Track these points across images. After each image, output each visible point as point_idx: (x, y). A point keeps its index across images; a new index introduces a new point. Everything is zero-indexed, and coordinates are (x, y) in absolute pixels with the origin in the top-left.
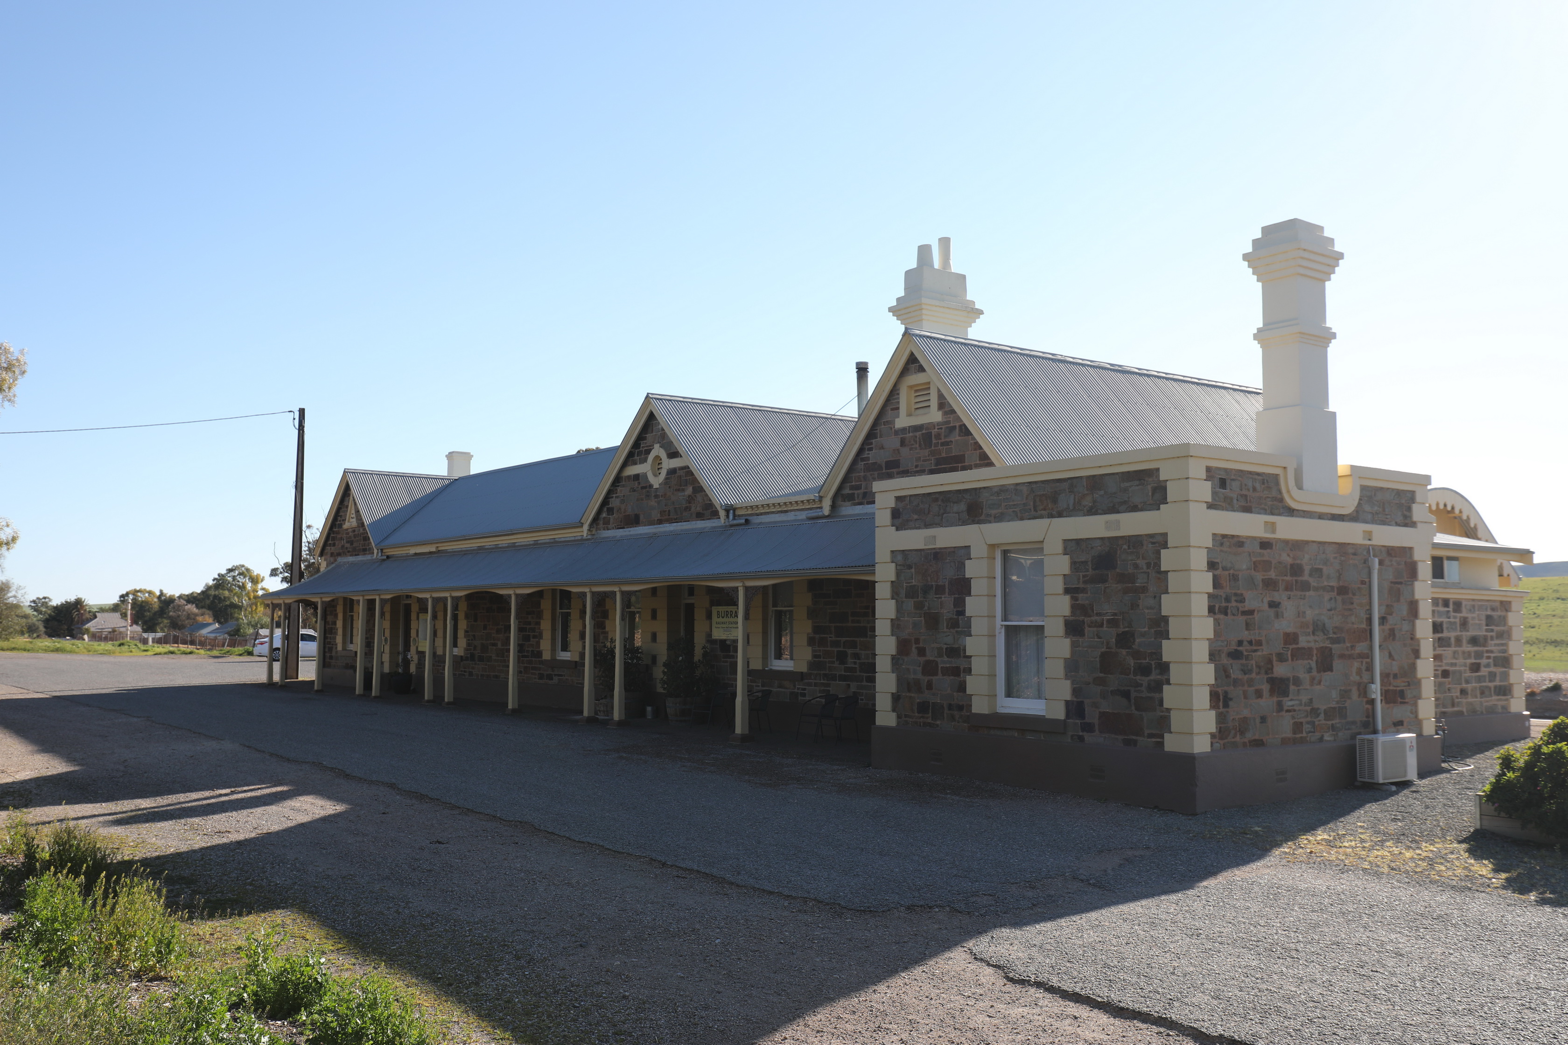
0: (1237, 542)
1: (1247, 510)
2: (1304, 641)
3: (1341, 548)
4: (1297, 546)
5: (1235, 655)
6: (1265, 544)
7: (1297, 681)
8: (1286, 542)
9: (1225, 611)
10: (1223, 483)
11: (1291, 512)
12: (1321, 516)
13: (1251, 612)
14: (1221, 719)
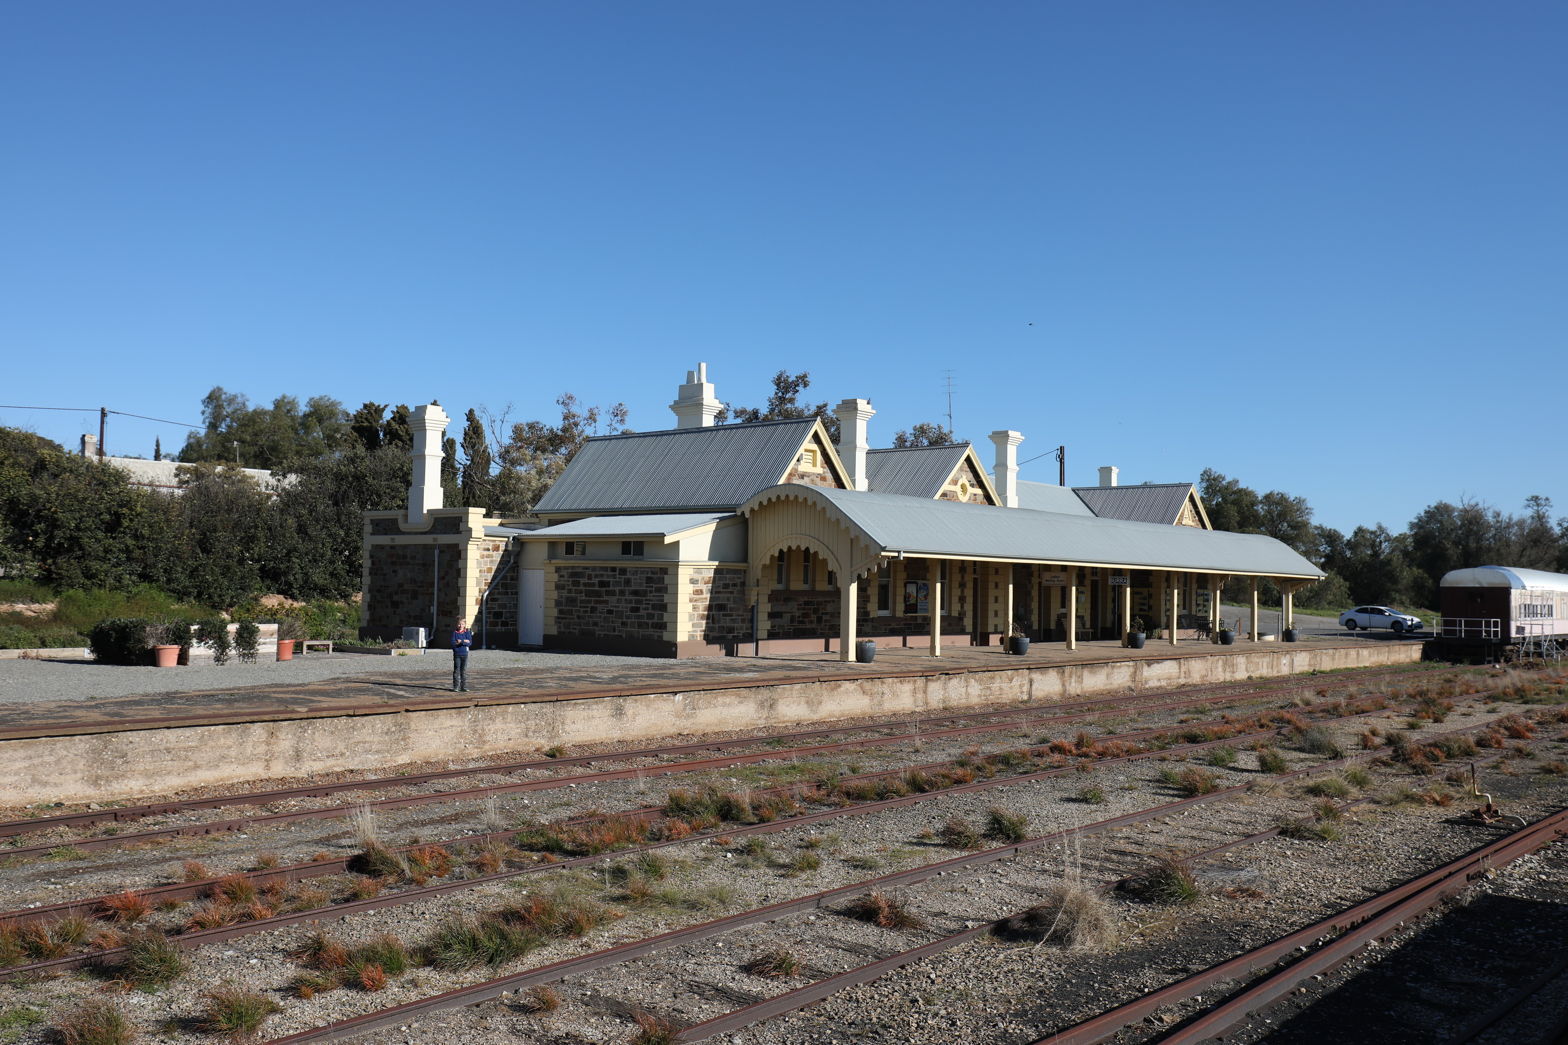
0: (382, 547)
1: (386, 534)
2: (406, 587)
3: (425, 546)
4: (405, 547)
5: (379, 591)
6: (393, 547)
7: (402, 603)
8: (401, 546)
9: (376, 574)
10: (377, 525)
11: (403, 533)
12: (416, 533)
13: (385, 575)
14: (372, 615)
